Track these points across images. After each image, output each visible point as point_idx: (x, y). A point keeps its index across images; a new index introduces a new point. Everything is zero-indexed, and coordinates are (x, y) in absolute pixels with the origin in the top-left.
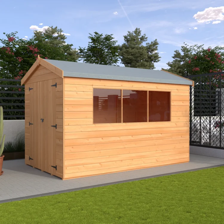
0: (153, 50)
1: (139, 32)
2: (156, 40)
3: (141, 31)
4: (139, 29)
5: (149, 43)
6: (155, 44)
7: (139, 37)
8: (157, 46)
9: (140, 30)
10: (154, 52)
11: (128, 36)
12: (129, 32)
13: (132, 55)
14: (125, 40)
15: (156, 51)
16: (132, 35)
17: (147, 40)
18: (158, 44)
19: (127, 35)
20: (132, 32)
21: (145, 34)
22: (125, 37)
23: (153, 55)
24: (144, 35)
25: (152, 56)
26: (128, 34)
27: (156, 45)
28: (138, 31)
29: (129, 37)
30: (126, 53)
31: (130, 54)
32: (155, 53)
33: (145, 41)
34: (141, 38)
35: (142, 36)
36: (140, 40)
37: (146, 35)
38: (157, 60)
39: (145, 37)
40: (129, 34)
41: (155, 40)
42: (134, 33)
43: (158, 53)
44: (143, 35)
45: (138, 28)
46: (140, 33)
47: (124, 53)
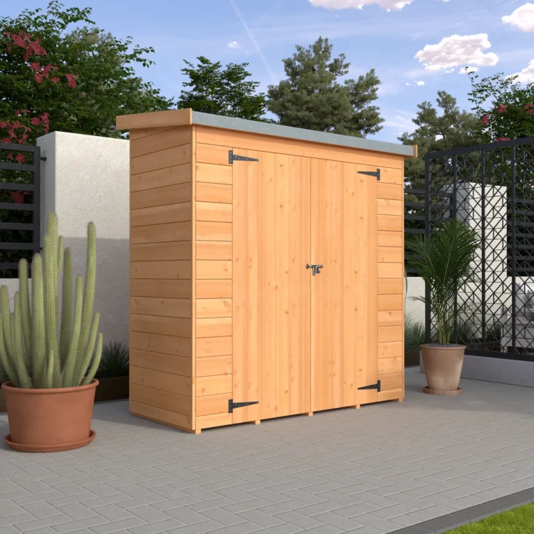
0: (364, 100)
1: (327, 50)
2: (372, 71)
3: (331, 46)
4: (326, 40)
5: (352, 81)
6: (371, 81)
7: (328, 63)
8: (375, 87)
9: (329, 43)
10: (366, 106)
11: (295, 59)
12: (299, 49)
13: (309, 109)
14: (286, 70)
15: (372, 103)
16: (307, 56)
17: (346, 72)
18: (377, 82)
19: (292, 57)
20: (308, 49)
21: (342, 55)
22: (289, 64)
23: (365, 113)
24: (340, 58)
25: (361, 116)
26: (295, 55)
27: (373, 85)
28: (323, 45)
29: (299, 61)
30: (293, 104)
31: (304, 107)
32: (370, 107)
33: (341, 74)
34: (331, 66)
35: (336, 61)
36: (328, 69)
37: (344, 58)
38: (373, 128)
39: (342, 62)
40: (298, 53)
41: (369, 71)
42: (312, 50)
43: (378, 108)
44: (337, 57)
45: (323, 38)
46: (330, 53)
47: (287, 104)
